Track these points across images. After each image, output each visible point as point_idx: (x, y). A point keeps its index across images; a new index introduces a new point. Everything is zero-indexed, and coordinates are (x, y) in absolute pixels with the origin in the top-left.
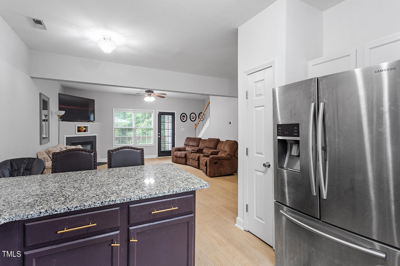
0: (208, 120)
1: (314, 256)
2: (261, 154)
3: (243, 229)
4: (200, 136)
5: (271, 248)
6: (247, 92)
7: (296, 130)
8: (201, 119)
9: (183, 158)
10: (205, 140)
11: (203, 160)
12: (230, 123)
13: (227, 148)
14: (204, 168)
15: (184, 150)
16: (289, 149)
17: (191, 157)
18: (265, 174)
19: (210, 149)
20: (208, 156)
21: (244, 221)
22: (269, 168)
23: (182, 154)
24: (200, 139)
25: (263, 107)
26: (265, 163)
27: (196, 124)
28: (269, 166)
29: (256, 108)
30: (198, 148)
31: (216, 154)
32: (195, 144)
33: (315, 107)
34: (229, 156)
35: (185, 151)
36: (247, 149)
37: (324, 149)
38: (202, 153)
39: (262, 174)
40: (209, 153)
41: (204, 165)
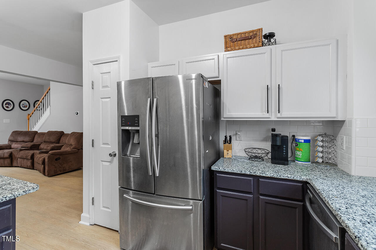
0: (48, 110)
1: (150, 225)
2: (107, 144)
3: (88, 224)
4: (35, 129)
5: (116, 232)
6: (93, 82)
7: (136, 120)
8: (37, 107)
9: (6, 158)
10: (43, 134)
11: (39, 157)
12: (77, 114)
13: (72, 141)
14: (40, 167)
15: (9, 147)
16: (132, 138)
17: (20, 156)
18: (112, 163)
19: (50, 144)
20: (46, 152)
21: (89, 215)
22: (115, 158)
23: (5, 153)
24: (36, 133)
25: (110, 99)
26: (111, 152)
27: (29, 114)
28: (115, 155)
29: (102, 99)
30: (32, 144)
31: (59, 148)
32: (27, 139)
33: (150, 102)
34: (76, 149)
35: (11, 148)
36: (93, 140)
37: (157, 136)
38: (38, 149)
39: (108, 164)
40: (49, 148)
41: (41, 164)
